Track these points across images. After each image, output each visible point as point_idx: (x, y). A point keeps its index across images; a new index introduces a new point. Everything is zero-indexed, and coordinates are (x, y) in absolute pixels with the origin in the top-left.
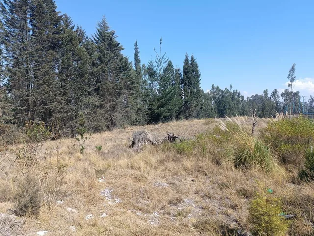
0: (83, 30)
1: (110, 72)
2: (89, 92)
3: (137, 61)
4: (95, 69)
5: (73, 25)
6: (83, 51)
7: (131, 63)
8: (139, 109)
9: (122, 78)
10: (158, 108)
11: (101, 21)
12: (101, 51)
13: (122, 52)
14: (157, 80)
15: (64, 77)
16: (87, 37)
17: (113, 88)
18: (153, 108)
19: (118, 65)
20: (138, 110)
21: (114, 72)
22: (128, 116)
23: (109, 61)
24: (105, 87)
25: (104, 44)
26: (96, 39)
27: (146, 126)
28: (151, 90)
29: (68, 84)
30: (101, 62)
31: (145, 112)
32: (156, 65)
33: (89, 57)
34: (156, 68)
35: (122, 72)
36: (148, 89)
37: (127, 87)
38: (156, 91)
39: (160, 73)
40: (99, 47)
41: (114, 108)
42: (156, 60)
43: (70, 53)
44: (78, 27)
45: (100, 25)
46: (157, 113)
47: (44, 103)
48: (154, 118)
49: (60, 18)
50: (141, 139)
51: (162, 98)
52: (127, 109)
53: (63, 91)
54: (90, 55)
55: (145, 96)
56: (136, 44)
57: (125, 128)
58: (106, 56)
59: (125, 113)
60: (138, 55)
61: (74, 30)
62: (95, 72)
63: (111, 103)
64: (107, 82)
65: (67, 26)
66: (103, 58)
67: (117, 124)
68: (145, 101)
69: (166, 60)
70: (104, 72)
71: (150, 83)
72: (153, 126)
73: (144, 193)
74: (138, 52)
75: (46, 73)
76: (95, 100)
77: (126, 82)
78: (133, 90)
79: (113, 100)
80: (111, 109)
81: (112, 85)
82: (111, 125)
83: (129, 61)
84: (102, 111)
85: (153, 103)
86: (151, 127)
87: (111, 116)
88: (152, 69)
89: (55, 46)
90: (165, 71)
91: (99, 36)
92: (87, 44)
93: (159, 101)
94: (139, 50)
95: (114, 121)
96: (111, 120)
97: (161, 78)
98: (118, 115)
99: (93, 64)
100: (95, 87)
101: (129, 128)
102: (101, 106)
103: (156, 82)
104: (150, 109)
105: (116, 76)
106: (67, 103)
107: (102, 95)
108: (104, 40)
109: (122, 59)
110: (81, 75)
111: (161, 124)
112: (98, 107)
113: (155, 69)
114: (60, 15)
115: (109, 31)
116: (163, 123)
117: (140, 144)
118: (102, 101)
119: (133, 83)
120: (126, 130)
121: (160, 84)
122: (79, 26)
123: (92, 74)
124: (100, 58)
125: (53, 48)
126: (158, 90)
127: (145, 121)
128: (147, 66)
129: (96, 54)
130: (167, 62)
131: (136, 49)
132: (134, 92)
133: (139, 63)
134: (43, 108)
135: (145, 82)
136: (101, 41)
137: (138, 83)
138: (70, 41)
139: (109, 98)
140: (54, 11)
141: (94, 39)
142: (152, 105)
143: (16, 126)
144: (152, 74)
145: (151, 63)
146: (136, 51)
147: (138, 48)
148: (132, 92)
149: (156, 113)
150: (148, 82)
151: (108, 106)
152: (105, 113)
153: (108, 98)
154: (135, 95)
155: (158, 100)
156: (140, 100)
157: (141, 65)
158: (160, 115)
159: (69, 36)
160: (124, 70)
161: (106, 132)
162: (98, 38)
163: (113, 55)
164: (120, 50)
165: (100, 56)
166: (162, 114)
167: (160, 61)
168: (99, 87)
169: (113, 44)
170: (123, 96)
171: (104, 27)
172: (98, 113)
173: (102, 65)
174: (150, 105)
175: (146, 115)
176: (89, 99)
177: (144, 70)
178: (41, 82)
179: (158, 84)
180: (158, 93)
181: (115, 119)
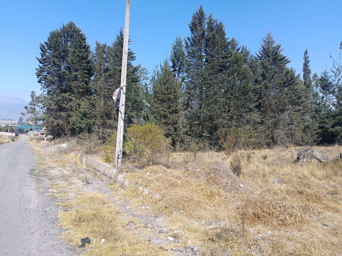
0: (247, 49)
1: (273, 88)
2: (250, 109)
3: (306, 71)
4: (258, 86)
5: (239, 47)
6: (247, 70)
7: (299, 75)
8: (307, 127)
9: (286, 94)
10: (333, 127)
11: (266, 36)
12: (264, 68)
13: (288, 66)
14: (333, 92)
15: (229, 96)
16: (252, 56)
17: (276, 104)
18: (326, 126)
19: (283, 80)
20: (305, 128)
21: (278, 87)
22: (291, 135)
23: (273, 76)
24: (267, 102)
25: (269, 60)
26: (260, 55)
27: (315, 147)
28: (324, 105)
29: (232, 102)
30: (264, 79)
31: (315, 130)
32: (332, 74)
33: (252, 74)
34: (334, 78)
35: (286, 86)
36: (320, 104)
37: (292, 102)
38: (331, 106)
39: (337, 84)
40: (263, 63)
41: (275, 125)
42: (333, 69)
43: (236, 74)
44: (243, 48)
45: (265, 41)
46: (332, 132)
47: (211, 118)
48: (327, 138)
49: (229, 43)
50: (306, 156)
51: (341, 114)
52: (291, 126)
53: (227, 108)
54: (254, 72)
55: (316, 111)
56: (306, 52)
57: (288, 147)
58: (269, 71)
59: (288, 130)
60: (308, 65)
61: (240, 51)
62: (257, 89)
63: (274, 119)
64: (270, 98)
65: (234, 48)
66: (266, 74)
67: (279, 142)
68: (315, 118)
70: (266, 88)
71: (323, 97)
72: (325, 147)
74: (308, 62)
75: (216, 93)
76: (256, 116)
77: (291, 97)
78: (299, 105)
79: (275, 117)
80: (272, 126)
81: (275, 101)
82: (272, 142)
83: (296, 74)
84: (263, 128)
85: (327, 120)
86: (322, 148)
87: (272, 133)
88: (327, 80)
89: (223, 68)
91: (263, 52)
92: (251, 63)
94: (309, 59)
95: (276, 138)
96: (272, 138)
98: (280, 133)
99: (256, 81)
100: (257, 104)
101: (293, 148)
102: (262, 123)
103: (331, 95)
104: (321, 128)
105: (280, 92)
106: (230, 119)
107: (263, 112)
108: (268, 56)
109: (288, 73)
110: (245, 93)
111: (337, 146)
112: (259, 123)
113: (330, 80)
114: (229, 41)
115: (274, 45)
116: (339, 145)
118: (263, 118)
119: (299, 98)
121: (337, 97)
122: (244, 46)
123: (254, 91)
124: (263, 75)
125: (221, 71)
126: (334, 105)
127: (314, 142)
128: (319, 77)
129: (260, 71)
131: (306, 58)
132: (301, 108)
133: (309, 73)
134: (211, 123)
135: (316, 95)
136: (265, 57)
137: (306, 97)
138: (236, 62)
140: (224, 38)
141: (258, 56)
142: (324, 122)
143: (190, 137)
144: (327, 86)
145: (325, 73)
146: (306, 61)
148: (297, 108)
149: (330, 132)
150: (321, 95)
151: (269, 122)
152: (266, 130)
153: (270, 114)
154: (302, 111)
155: (334, 117)
156: (307, 117)
157: (311, 76)
159: (235, 58)
160: (289, 85)
161: (266, 150)
163: (277, 70)
164: (286, 63)
165: (263, 73)
166: (339, 134)
167: (338, 70)
168: (260, 104)
169: (278, 58)
170: (286, 113)
171: (269, 41)
172: (258, 130)
173: (265, 81)
174: (321, 122)
175: (316, 134)
176: (251, 115)
177: (316, 80)
178: (211, 101)
179: (334, 97)
180: (334, 108)
181: (277, 137)
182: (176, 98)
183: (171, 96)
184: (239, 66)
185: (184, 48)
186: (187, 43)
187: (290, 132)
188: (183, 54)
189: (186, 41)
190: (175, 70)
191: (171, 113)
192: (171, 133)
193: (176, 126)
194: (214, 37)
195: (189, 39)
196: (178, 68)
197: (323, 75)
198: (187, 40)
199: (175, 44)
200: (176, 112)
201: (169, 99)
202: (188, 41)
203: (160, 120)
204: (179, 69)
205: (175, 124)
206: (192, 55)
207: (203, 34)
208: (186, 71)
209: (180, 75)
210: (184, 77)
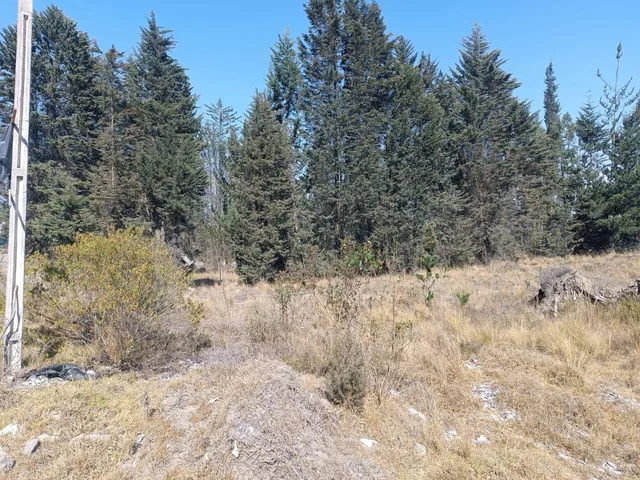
0: (432, 60)
1: (487, 139)
2: (440, 185)
3: (551, 106)
4: (455, 137)
5: (413, 55)
6: (432, 103)
7: (536, 114)
8: (555, 218)
9: (513, 151)
10: (605, 216)
11: (470, 34)
12: (469, 98)
13: (515, 93)
14: (605, 146)
15: (395, 159)
16: (441, 74)
17: (492, 172)
18: (592, 215)
19: (506, 123)
20: (550, 219)
21: (495, 138)
22: (524, 235)
23: (486, 115)
24: (474, 172)
25: (476, 81)
26: (459, 74)
27: (572, 258)
28: (587, 172)
29: (401, 172)
30: (468, 121)
31: (570, 224)
32: (603, 111)
33: (443, 112)
34: (605, 118)
35: (513, 136)
36: (579, 170)
37: (525, 169)
38: (601, 174)
39: (613, 129)
40: (464, 90)
41: (493, 215)
42: (605, 100)
44: (423, 57)
45: (468, 44)
46: (603, 227)
47: (359, 208)
48: (594, 239)
49: (391, 46)
50: (560, 287)
51: (620, 190)
52: (523, 217)
53: (392, 184)
54: (446, 108)
55: (571, 186)
56: (550, 70)
57: (518, 259)
58: (478, 106)
59: (517, 226)
60: (555, 94)
61: (416, 64)
62: (455, 142)
63: (488, 205)
64: (479, 161)
65: (403, 58)
66: (471, 111)
67: (500, 250)
68: (572, 198)
69: (631, 97)
70: (473, 141)
71: (584, 158)
72: (590, 257)
73: (576, 410)
74: (555, 88)
75: (366, 154)
76: (452, 199)
77: (522, 158)
78: (539, 174)
79: (491, 200)
80: (486, 218)
81: (491, 166)
82: (486, 251)
83: (532, 111)
84: (467, 222)
85: (593, 203)
86: (586, 259)
87: (486, 234)
88: (592, 122)
89: (380, 100)
90: (628, 124)
91: (464, 66)
92: (440, 88)
93: (607, 198)
94: (555, 83)
95: (493, 243)
96: (487, 242)
97: (617, 141)
98: (502, 232)
99: (452, 127)
100: (455, 174)
101: (528, 260)
102: (465, 213)
103: (601, 152)
104: (580, 218)
105: (501, 147)
106: (399, 208)
107: (467, 190)
108: (474, 74)
109: (514, 108)
110: (427, 152)
111: (613, 253)
112: (459, 213)
113: (599, 122)
114: (390, 39)
115: (488, 52)
116: (617, 251)
117: (557, 299)
118: (467, 202)
119: (539, 159)
120: (521, 264)
121: (612, 156)
122: (426, 54)
123: (448, 147)
124: (465, 114)
125: (376, 105)
126: (606, 172)
127: (569, 246)
128: (576, 117)
129: (459, 104)
130: (636, 101)
131: (550, 81)
132: (541, 179)
133: (557, 111)
134: (358, 217)
135: (571, 154)
136: (468, 77)
137: (552, 158)
138: (408, 87)
139: (484, 194)
140: (382, 35)
141: (455, 75)
142: (587, 207)
144: (592, 135)
145: (588, 108)
146: (549, 86)
147: (554, 79)
148: (534, 180)
149: (600, 227)
150: (580, 153)
151: (480, 212)
152: (473, 227)
153: (481, 195)
154: (545, 187)
155: (607, 196)
156: (555, 198)
157: (561, 115)
158: (612, 233)
159: (405, 78)
160: (518, 133)
161: (475, 267)
162: (462, 72)
163: (493, 102)
164: (511, 89)
165: (466, 109)
166: (617, 230)
167: (613, 101)
168: (461, 173)
169: (496, 78)
170: (514, 190)
171: (476, 45)
172: (458, 227)
173: (470, 126)
174: (582, 208)
175: (572, 231)
176: (442, 197)
177: (568, 126)
178: (356, 169)
179: (607, 157)
180: (606, 178)
181: (494, 239)
182: (281, 165)
183: (270, 162)
184: (413, 93)
185: (297, 59)
186: (304, 46)
187: (521, 229)
188: (295, 71)
189: (300, 42)
190: (280, 107)
191: (272, 198)
192: (271, 241)
193: (282, 226)
194: (358, 32)
195: (306, 38)
196: (285, 102)
197: (583, 113)
198: (303, 40)
199: (278, 50)
200: (282, 195)
201: (267, 168)
202: (305, 44)
203: (248, 214)
204: (288, 103)
205: (281, 222)
206: (314, 72)
207: (336, 25)
208: (303, 107)
209: (291, 116)
210: (299, 120)
